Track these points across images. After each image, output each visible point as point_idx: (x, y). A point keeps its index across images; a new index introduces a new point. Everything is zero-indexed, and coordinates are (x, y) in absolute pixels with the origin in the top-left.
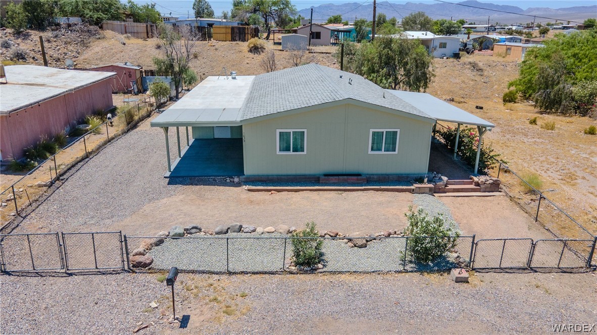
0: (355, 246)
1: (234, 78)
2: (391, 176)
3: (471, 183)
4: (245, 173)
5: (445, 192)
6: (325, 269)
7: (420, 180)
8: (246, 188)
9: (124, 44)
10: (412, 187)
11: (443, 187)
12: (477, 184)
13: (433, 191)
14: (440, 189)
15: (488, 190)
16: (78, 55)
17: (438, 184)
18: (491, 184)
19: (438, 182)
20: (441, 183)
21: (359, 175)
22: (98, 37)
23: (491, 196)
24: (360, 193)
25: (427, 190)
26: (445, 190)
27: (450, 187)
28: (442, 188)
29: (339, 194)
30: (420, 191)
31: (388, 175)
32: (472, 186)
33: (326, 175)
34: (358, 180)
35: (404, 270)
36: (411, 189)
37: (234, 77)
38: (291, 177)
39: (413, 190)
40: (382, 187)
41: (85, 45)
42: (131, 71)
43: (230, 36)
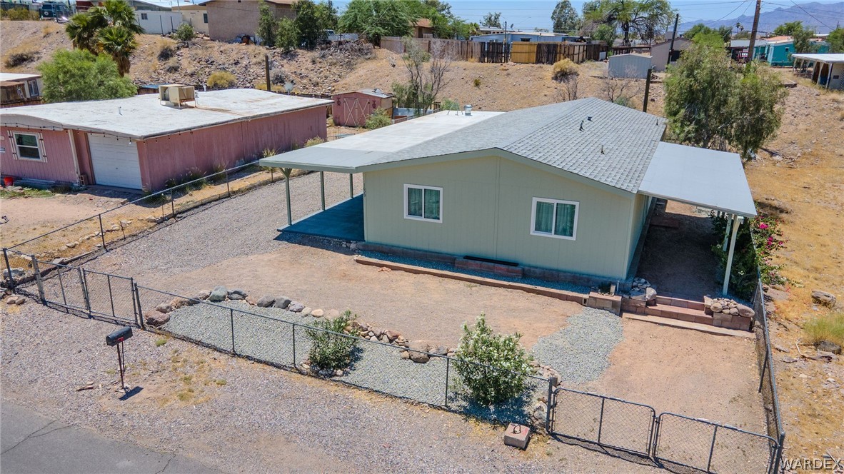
0: (410, 358)
1: (468, 114)
2: (561, 274)
3: (701, 308)
4: (366, 239)
5: (646, 314)
6: (343, 379)
7: (605, 288)
8: (355, 258)
9: (394, 66)
10: (586, 296)
11: (644, 304)
12: (709, 312)
13: (620, 309)
14: (637, 307)
15: (726, 324)
16: (339, 79)
17: (633, 298)
18: (733, 315)
19: (634, 295)
20: (639, 298)
21: (515, 264)
22: (367, 57)
23: (725, 335)
24: (501, 290)
25: (609, 306)
26: (647, 310)
27: (660, 307)
28: (641, 306)
29: (469, 286)
30: (596, 305)
31: (558, 271)
32: (702, 313)
33: (467, 257)
34: (508, 271)
35: (446, 406)
36: (582, 298)
37: (468, 112)
38: (421, 252)
39: (585, 300)
40: (539, 288)
41: (350, 66)
42: (376, 100)
43: (534, 57)
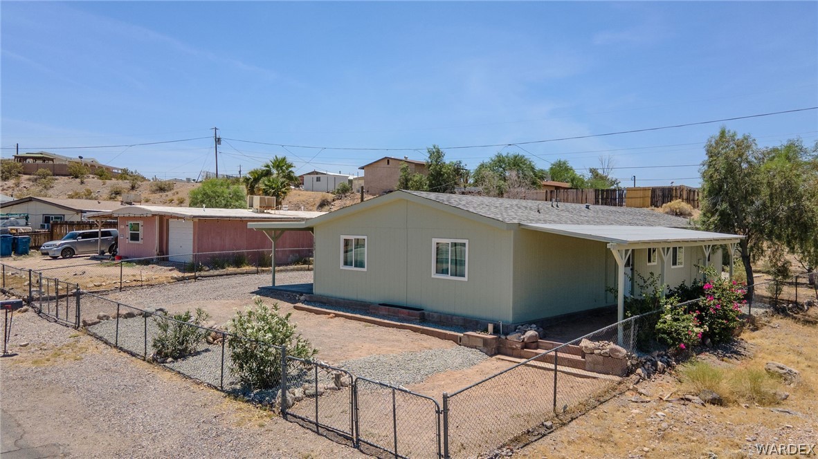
4: (314, 291)
5: (521, 357)
6: (168, 365)
8: (295, 305)
10: (462, 335)
11: (519, 346)
12: (583, 354)
14: (513, 349)
15: (599, 367)
17: (509, 338)
18: (604, 356)
19: (510, 335)
21: (418, 309)
26: (523, 353)
28: (516, 349)
30: (469, 343)
33: (383, 304)
34: (409, 314)
35: (221, 386)
36: (457, 336)
38: (349, 302)
39: (460, 338)
43: (648, 201)
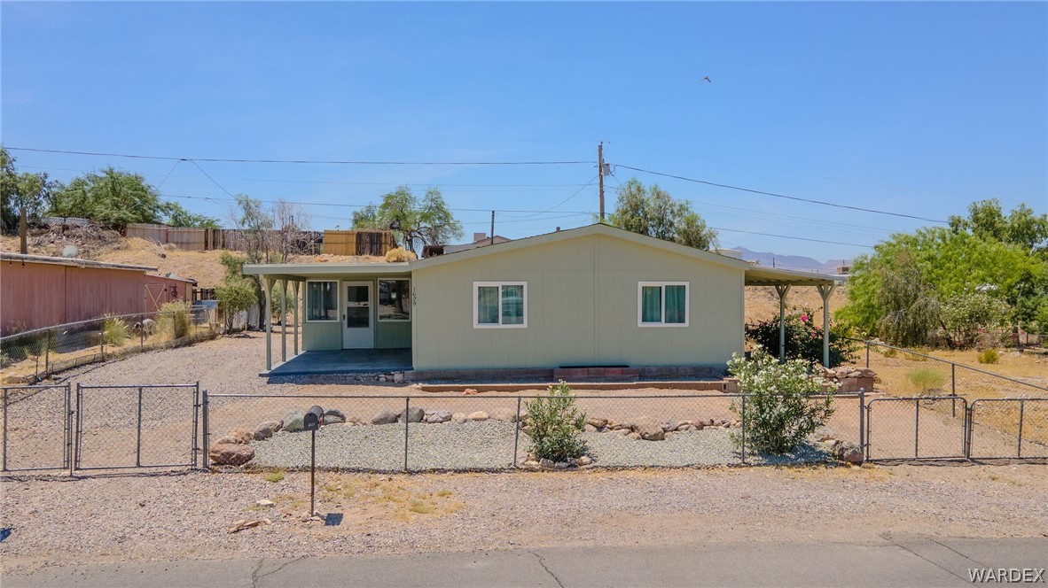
0: (643, 438)
2: (679, 369)
4: (414, 365)
6: (594, 464)
8: (418, 387)
9: (164, 256)
18: (859, 377)
21: (624, 366)
24: (630, 391)
31: (675, 366)
33: (564, 367)
34: (622, 373)
35: (744, 463)
36: (721, 384)
38: (500, 370)
39: (725, 386)
42: (178, 283)
43: (353, 248)
